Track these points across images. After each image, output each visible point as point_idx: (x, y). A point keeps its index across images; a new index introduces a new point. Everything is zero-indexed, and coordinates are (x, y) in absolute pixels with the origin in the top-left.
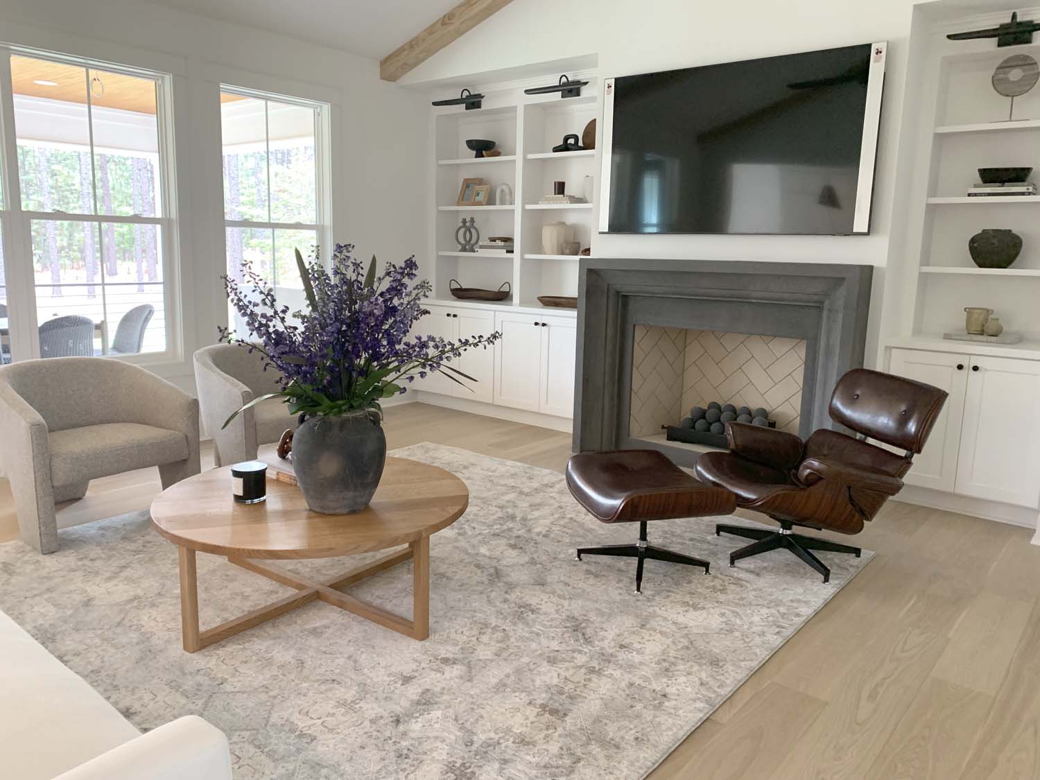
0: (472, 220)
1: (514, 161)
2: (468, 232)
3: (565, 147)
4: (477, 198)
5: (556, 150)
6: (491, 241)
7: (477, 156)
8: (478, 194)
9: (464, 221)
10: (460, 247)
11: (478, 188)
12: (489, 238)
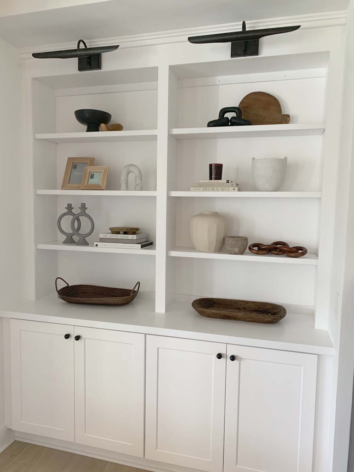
0: (83, 207)
1: (154, 138)
2: (76, 221)
3: (221, 122)
4: (91, 180)
5: (212, 124)
6: (113, 233)
7: (89, 130)
8: (92, 177)
9: (70, 207)
10: (64, 237)
11: (90, 169)
12: (110, 229)
